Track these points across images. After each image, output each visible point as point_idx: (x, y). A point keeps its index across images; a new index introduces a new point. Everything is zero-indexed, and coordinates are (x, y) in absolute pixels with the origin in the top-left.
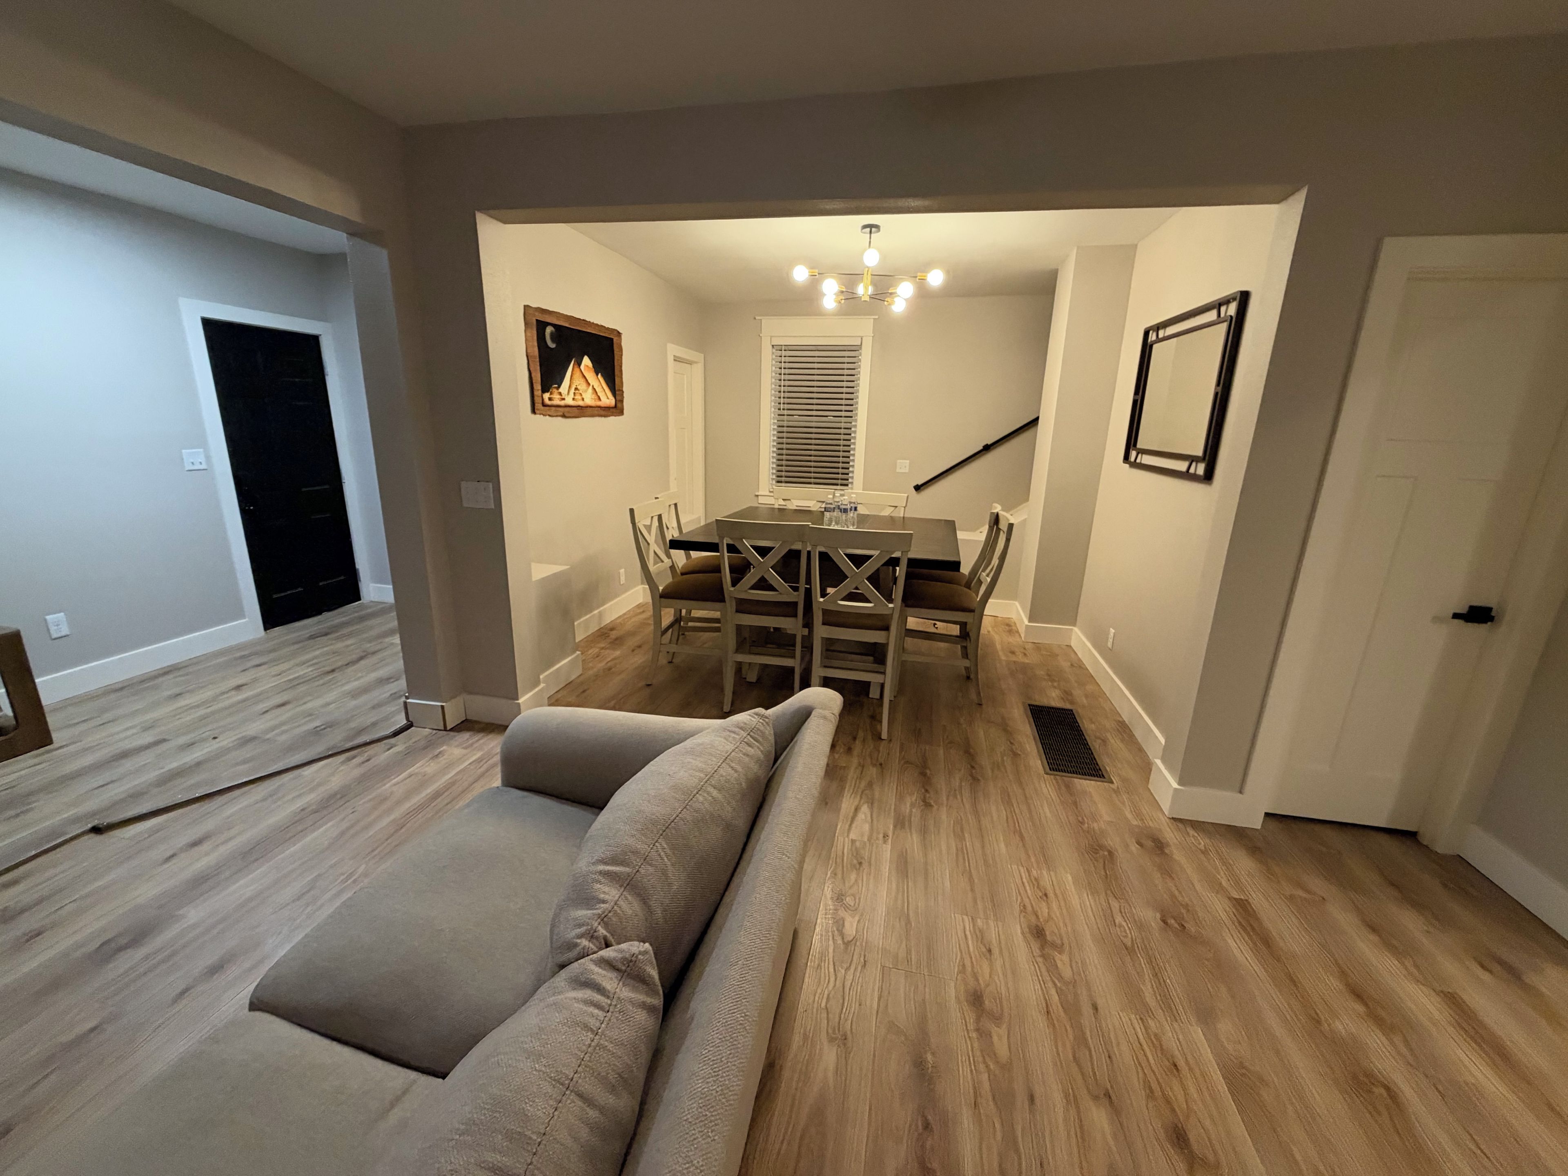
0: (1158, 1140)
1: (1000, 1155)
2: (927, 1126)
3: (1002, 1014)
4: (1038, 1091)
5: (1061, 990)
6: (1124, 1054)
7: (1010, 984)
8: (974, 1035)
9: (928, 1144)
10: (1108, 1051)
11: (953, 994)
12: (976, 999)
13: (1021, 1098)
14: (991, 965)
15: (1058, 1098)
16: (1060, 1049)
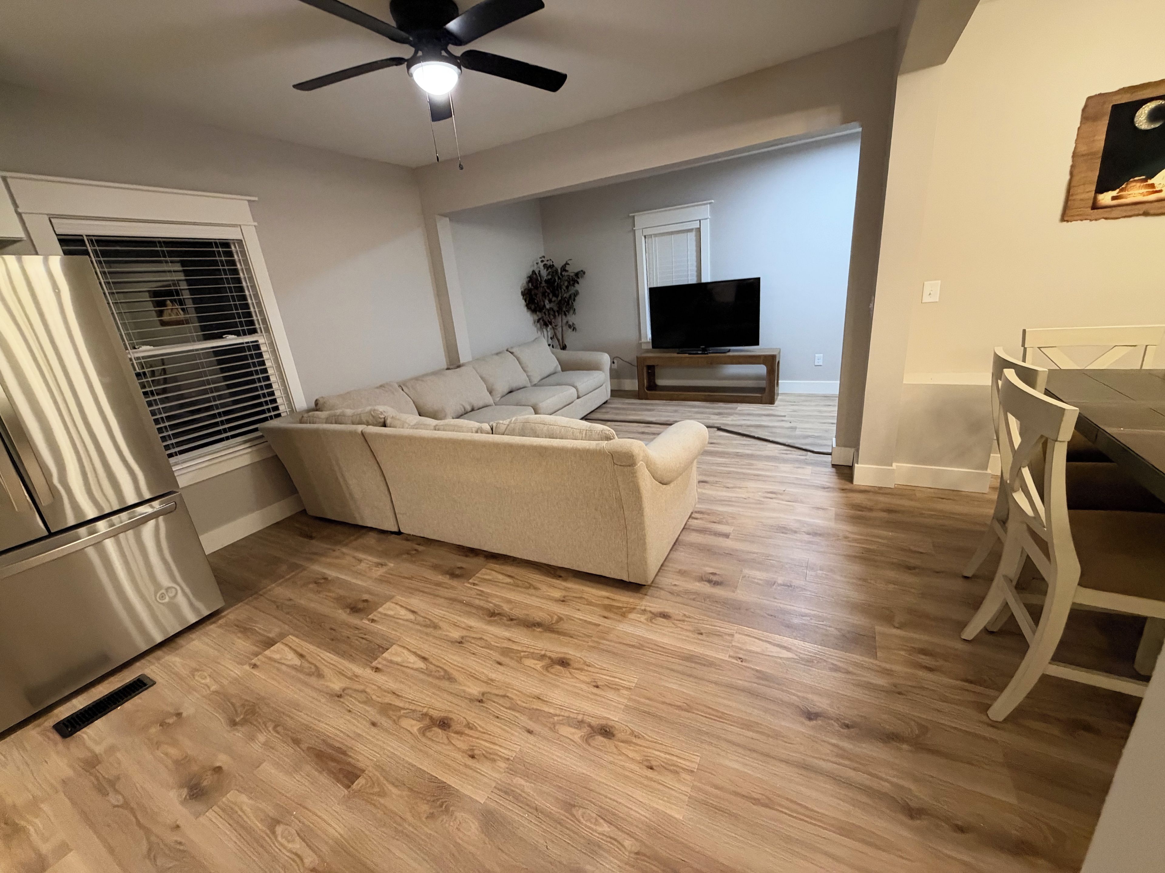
0: (450, 712)
1: (486, 641)
2: (512, 620)
3: (548, 672)
4: (501, 668)
5: (549, 717)
6: (494, 727)
7: (566, 687)
8: (543, 652)
9: (505, 618)
10: (502, 719)
11: (570, 652)
12: (564, 663)
13: (502, 659)
14: (584, 682)
15: (493, 676)
16: (515, 692)
